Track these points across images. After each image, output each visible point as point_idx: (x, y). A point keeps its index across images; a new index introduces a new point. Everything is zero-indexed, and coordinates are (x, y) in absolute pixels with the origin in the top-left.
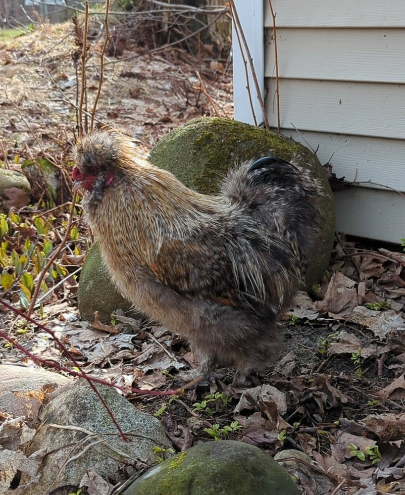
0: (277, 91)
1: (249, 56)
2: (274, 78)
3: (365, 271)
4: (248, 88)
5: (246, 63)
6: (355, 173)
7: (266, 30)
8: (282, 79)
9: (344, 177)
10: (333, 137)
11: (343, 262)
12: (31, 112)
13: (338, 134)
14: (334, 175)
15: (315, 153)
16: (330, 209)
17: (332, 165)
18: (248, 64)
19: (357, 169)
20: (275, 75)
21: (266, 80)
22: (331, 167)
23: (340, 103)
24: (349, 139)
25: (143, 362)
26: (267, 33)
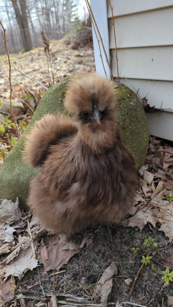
0: (117, 56)
1: (100, 37)
2: (114, 49)
3: (166, 162)
4: (101, 56)
5: (99, 41)
6: (161, 103)
7: (109, 20)
8: (119, 49)
9: (154, 106)
10: (148, 81)
11: (154, 155)
12: (42, 73)
13: (151, 80)
14: (148, 105)
15: (138, 92)
16: (145, 131)
17: (147, 99)
18: (100, 42)
19: (162, 101)
20: (115, 47)
21: (111, 50)
22: (146, 100)
23: (153, 60)
24: (158, 83)
25: (10, 262)
26: (110, 22)
